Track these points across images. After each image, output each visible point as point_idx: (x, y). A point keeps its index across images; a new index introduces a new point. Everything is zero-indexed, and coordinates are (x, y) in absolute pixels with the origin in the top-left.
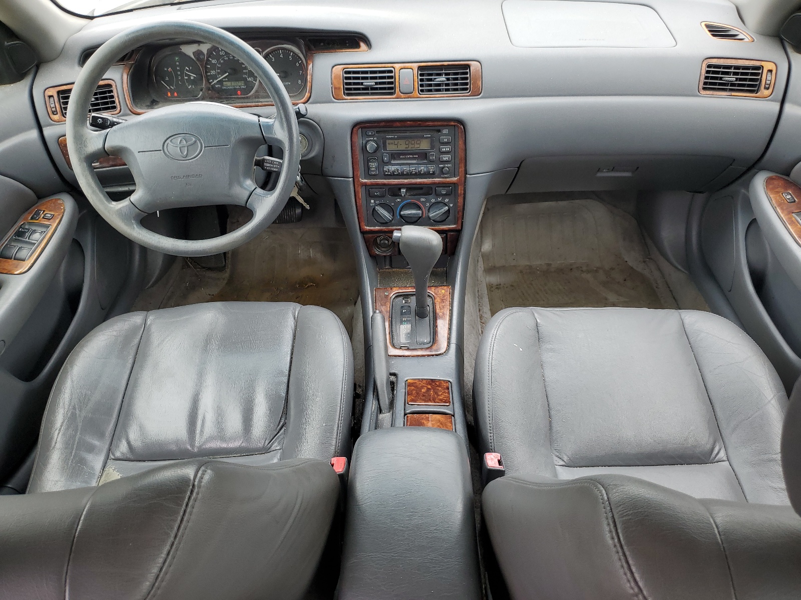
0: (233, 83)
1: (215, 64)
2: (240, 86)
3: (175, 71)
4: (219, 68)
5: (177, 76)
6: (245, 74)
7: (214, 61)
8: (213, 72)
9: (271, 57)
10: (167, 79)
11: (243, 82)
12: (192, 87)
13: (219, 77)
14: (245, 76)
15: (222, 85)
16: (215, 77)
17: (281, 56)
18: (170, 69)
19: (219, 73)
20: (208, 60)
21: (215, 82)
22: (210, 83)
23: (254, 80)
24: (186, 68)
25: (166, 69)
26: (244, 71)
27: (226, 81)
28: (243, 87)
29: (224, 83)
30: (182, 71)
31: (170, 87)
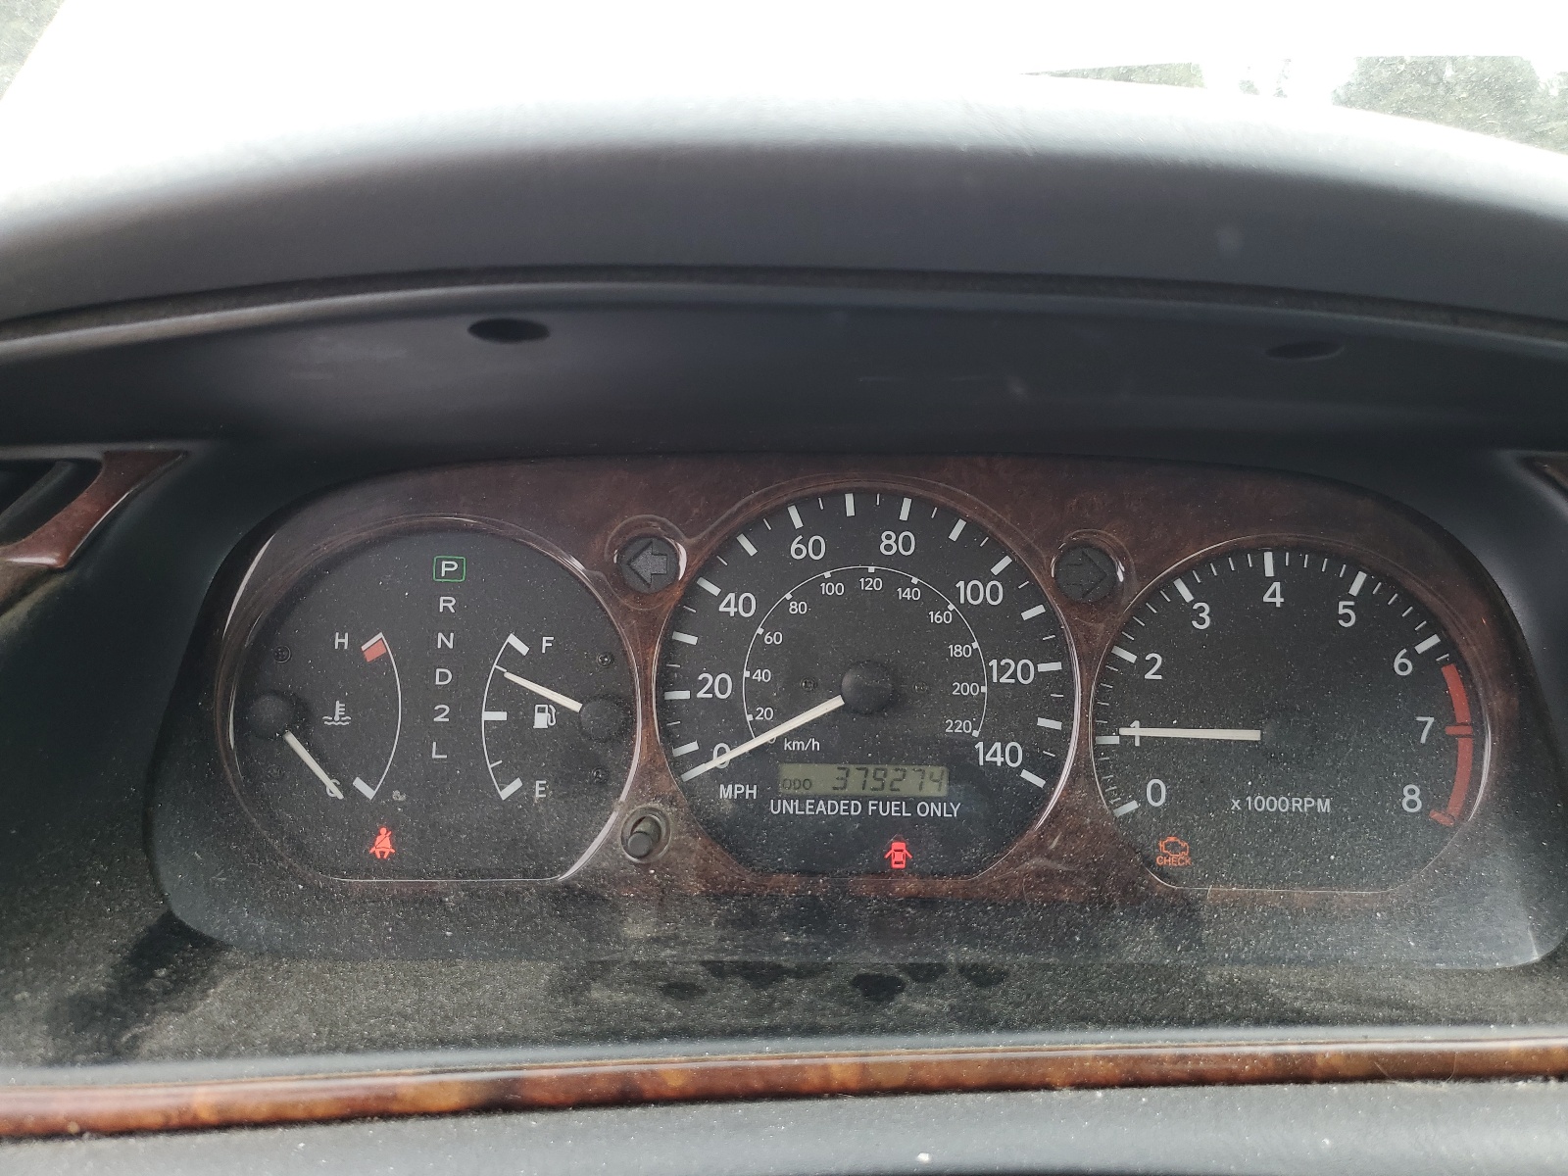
0: (856, 775)
1: (745, 626)
2: (911, 806)
3: (417, 657)
4: (764, 656)
5: (423, 698)
6: (967, 708)
7: (731, 605)
8: (715, 685)
9: (1188, 596)
10: (339, 715)
11: (937, 771)
12: (528, 787)
13: (761, 728)
14: (962, 727)
15: (770, 789)
16: (728, 722)
17: (1274, 595)
18: (375, 645)
19: (758, 695)
20: (692, 591)
21: (717, 762)
22: (680, 765)
23: (1030, 764)
24: (512, 640)
25: (342, 641)
26: (963, 689)
27: (799, 757)
28: (935, 810)
29: (790, 772)
30: (471, 661)
31: (346, 787)
